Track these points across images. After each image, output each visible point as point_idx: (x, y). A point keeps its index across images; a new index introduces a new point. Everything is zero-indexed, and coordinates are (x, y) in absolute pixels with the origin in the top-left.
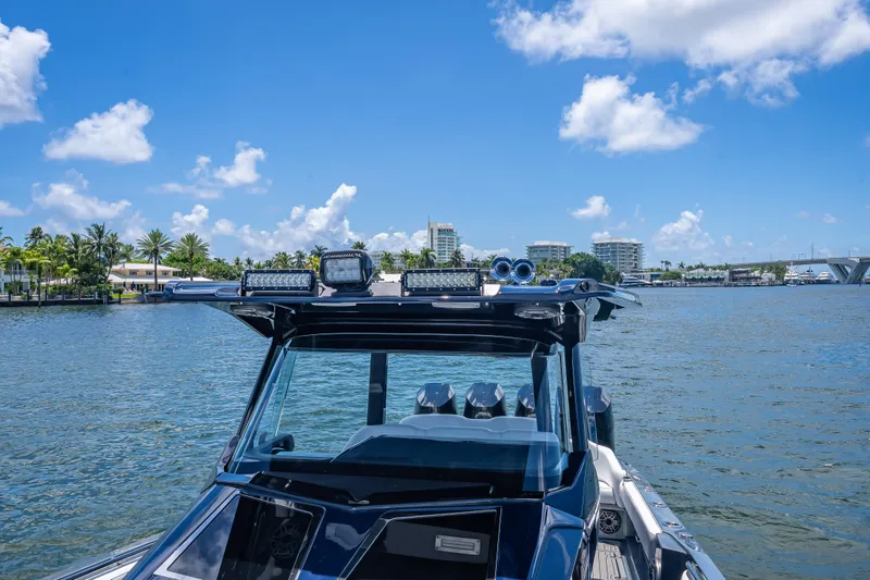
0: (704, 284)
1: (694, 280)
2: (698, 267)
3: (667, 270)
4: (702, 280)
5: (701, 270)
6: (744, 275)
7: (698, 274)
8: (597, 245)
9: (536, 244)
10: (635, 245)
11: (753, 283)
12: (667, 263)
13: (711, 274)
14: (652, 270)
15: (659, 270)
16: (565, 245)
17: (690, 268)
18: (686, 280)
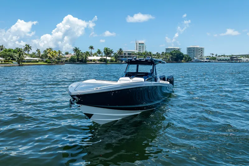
0: (224, 61)
1: (220, 60)
2: (222, 56)
3: (213, 57)
4: (223, 60)
5: (223, 57)
6: (235, 59)
7: (222, 58)
8: (188, 48)
9: (169, 48)
10: (201, 48)
11: (238, 61)
12: (213, 54)
13: (226, 58)
14: (207, 56)
15: (209, 57)
16: (178, 48)
17: (219, 56)
18: (218, 60)
